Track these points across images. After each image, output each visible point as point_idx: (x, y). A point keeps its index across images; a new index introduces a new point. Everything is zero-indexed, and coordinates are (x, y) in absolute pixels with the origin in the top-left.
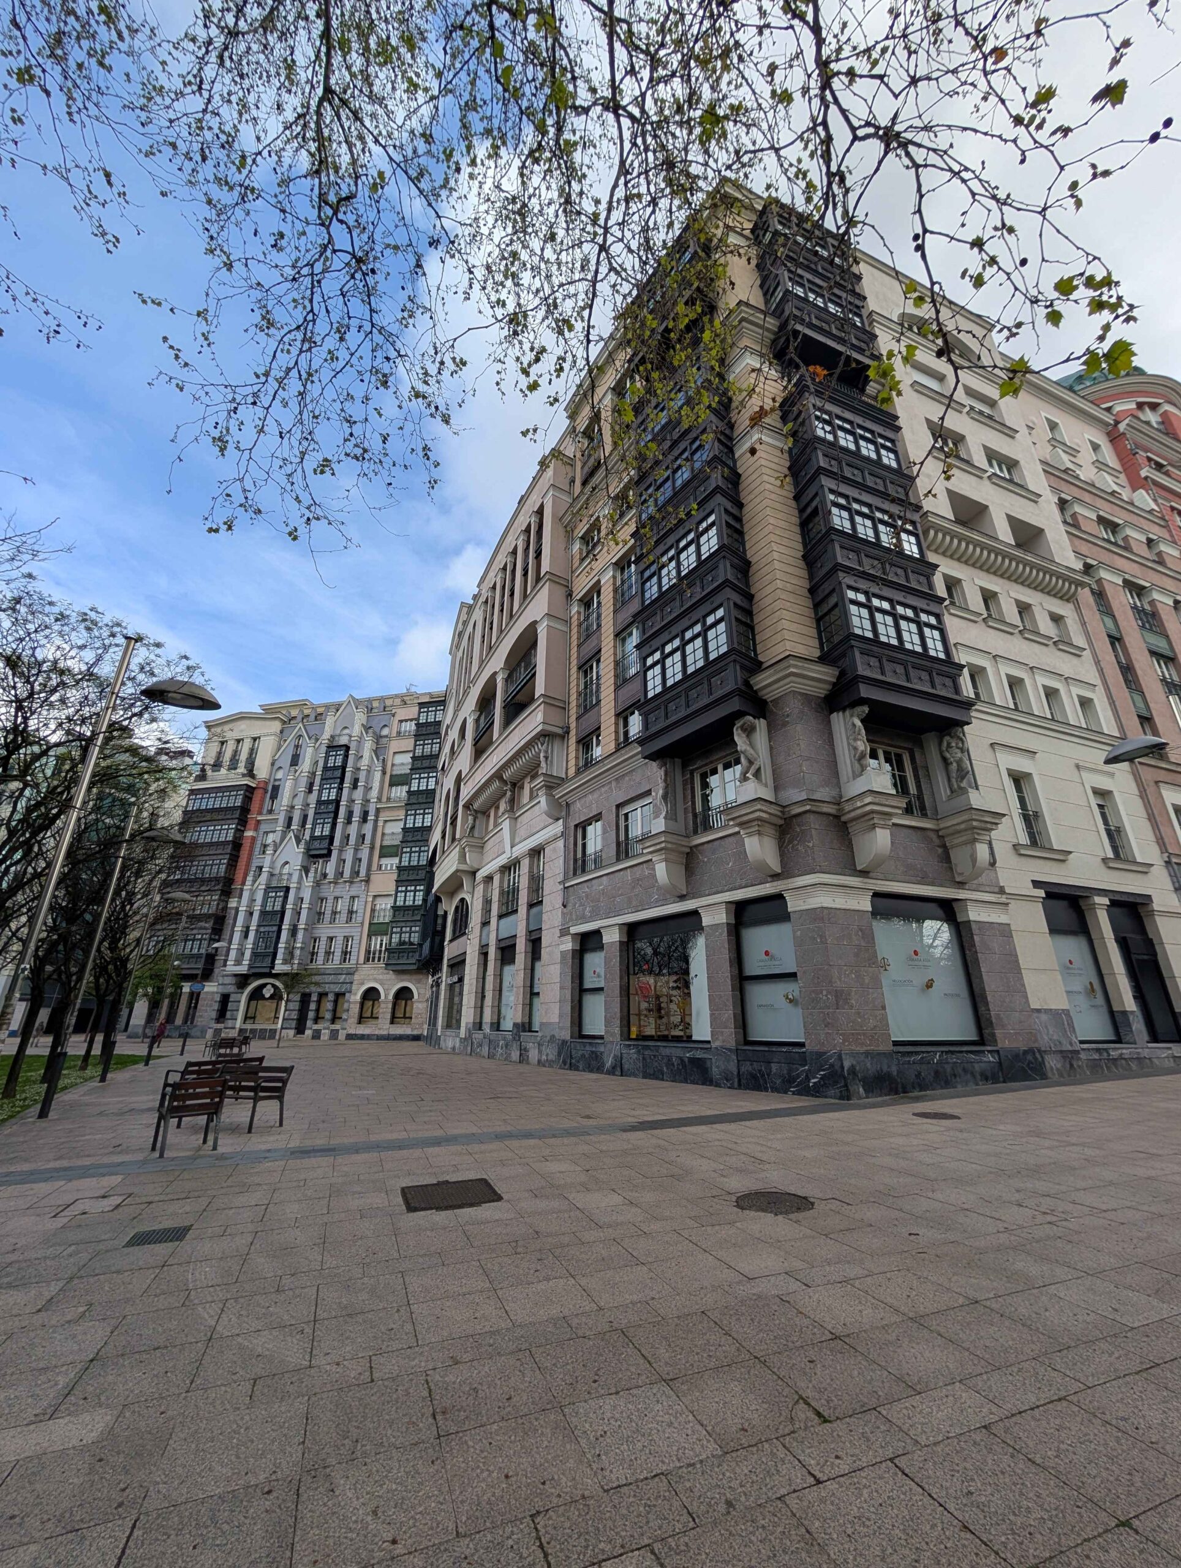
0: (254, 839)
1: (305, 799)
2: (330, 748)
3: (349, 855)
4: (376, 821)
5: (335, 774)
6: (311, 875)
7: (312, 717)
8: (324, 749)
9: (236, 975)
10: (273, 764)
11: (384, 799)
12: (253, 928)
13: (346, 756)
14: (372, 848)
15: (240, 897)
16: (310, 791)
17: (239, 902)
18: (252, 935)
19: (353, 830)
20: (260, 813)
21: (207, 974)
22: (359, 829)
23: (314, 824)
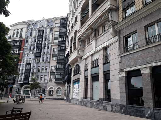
0: (23, 53)
1: (34, 43)
2: (39, 31)
3: (45, 56)
4: (51, 48)
5: (41, 37)
6: (36, 61)
7: (35, 24)
8: (38, 31)
9: (20, 84)
10: (26, 35)
11: (53, 43)
12: (23, 73)
13: (43, 33)
14: (50, 55)
15: (20, 66)
16: (35, 41)
17: (20, 67)
18: (23, 75)
19: (46, 51)
20: (24, 47)
21: (14, 84)
22: (47, 50)
23: (36, 49)
